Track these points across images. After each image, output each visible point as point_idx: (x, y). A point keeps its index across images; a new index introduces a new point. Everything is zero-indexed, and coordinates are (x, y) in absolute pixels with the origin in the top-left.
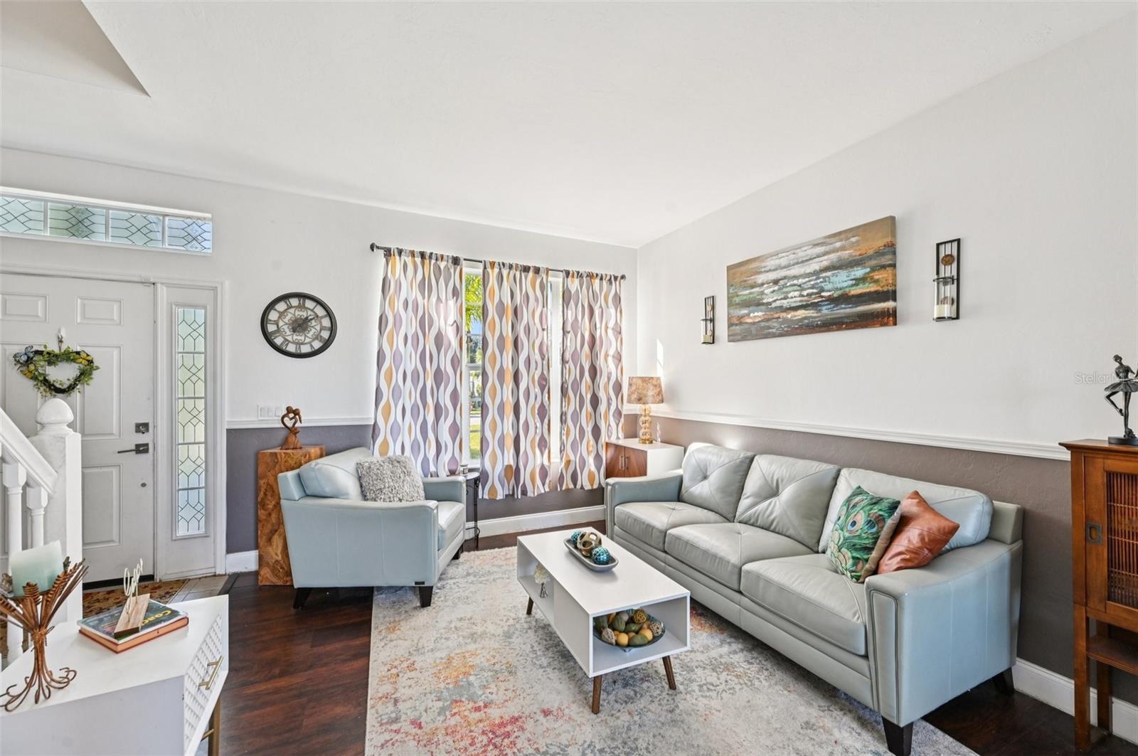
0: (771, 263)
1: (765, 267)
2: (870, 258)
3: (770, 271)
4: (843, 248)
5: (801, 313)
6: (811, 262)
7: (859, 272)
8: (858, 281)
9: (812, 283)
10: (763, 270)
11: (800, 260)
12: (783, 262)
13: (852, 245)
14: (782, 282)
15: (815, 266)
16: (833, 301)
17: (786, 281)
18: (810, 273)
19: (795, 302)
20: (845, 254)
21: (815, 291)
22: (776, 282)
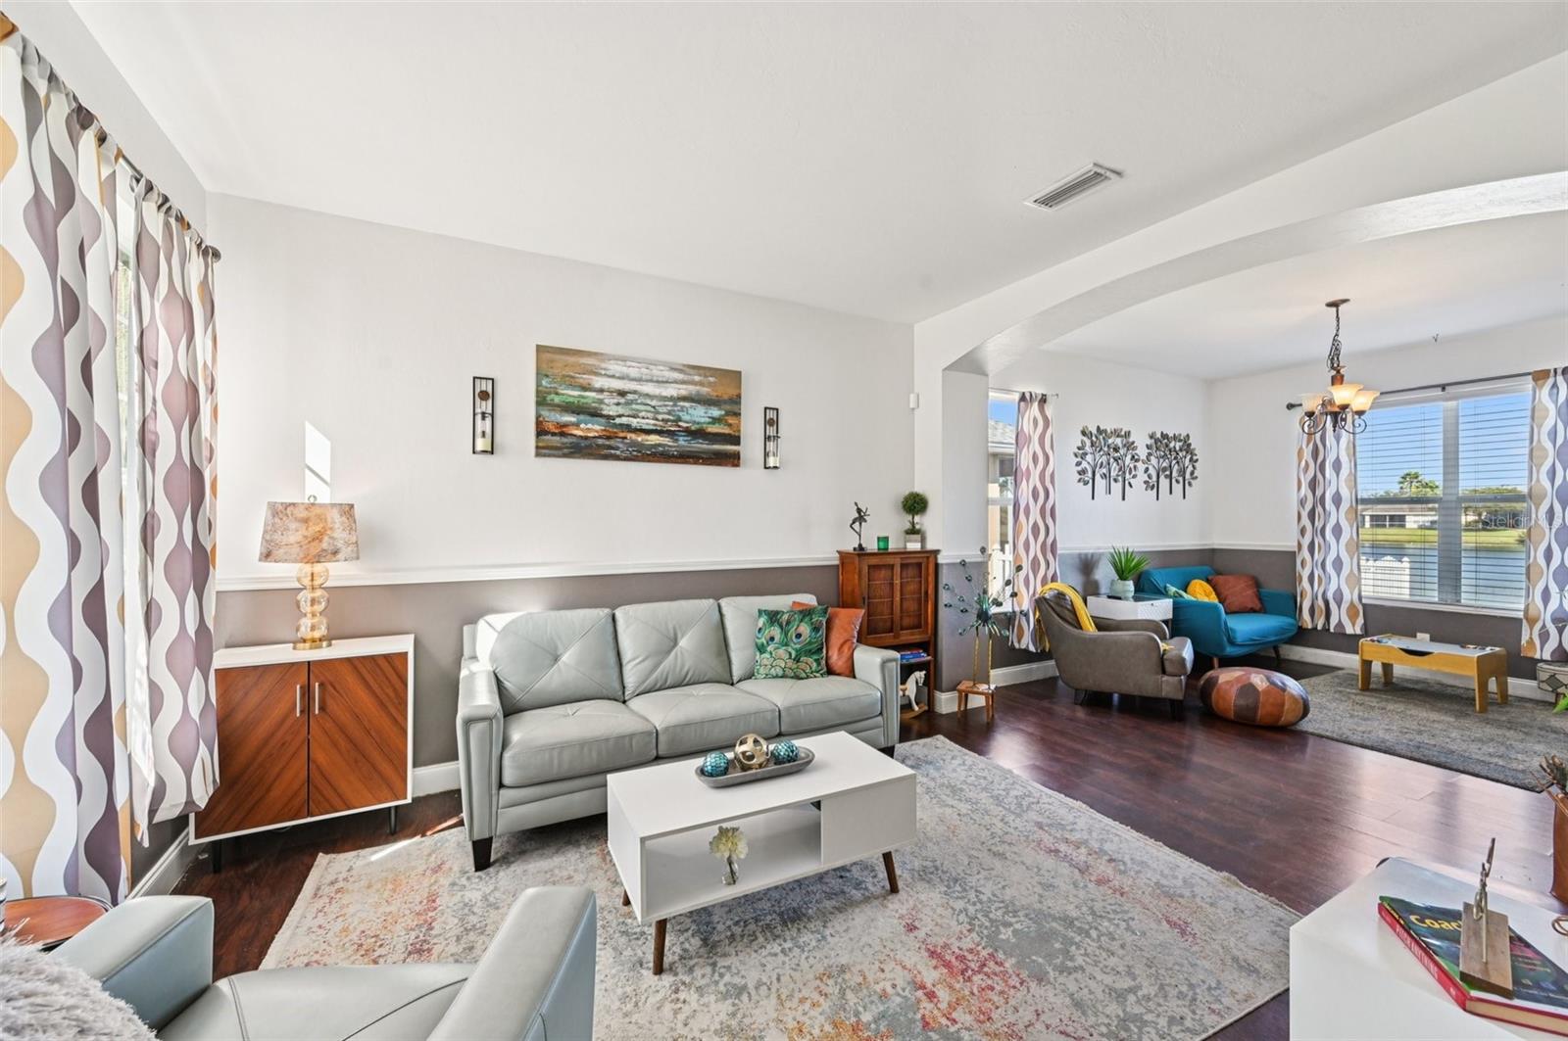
0: (615, 368)
1: (605, 369)
2: (725, 402)
3: (613, 376)
4: (701, 384)
5: (654, 439)
6: (668, 385)
7: (716, 412)
8: (715, 420)
9: (669, 408)
10: (603, 372)
11: (655, 379)
12: (633, 372)
13: (710, 384)
14: (630, 397)
15: (671, 391)
16: (688, 432)
17: (636, 397)
18: (666, 397)
19: (647, 424)
20: (705, 390)
21: (671, 418)
22: (622, 393)
